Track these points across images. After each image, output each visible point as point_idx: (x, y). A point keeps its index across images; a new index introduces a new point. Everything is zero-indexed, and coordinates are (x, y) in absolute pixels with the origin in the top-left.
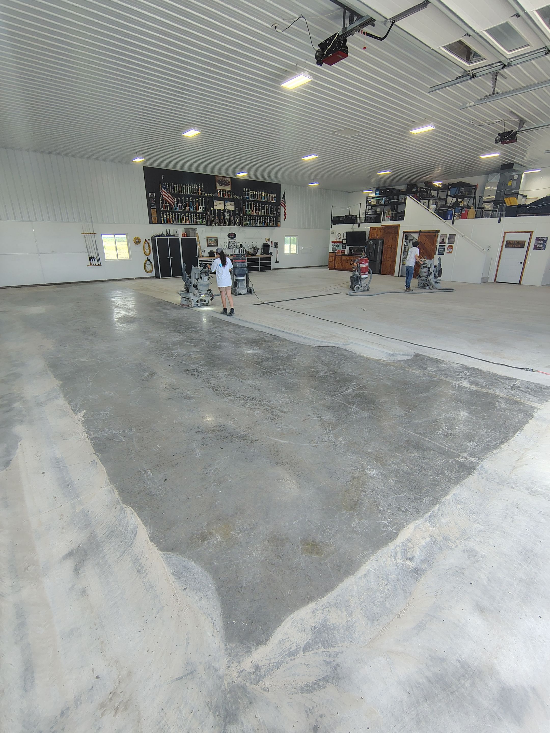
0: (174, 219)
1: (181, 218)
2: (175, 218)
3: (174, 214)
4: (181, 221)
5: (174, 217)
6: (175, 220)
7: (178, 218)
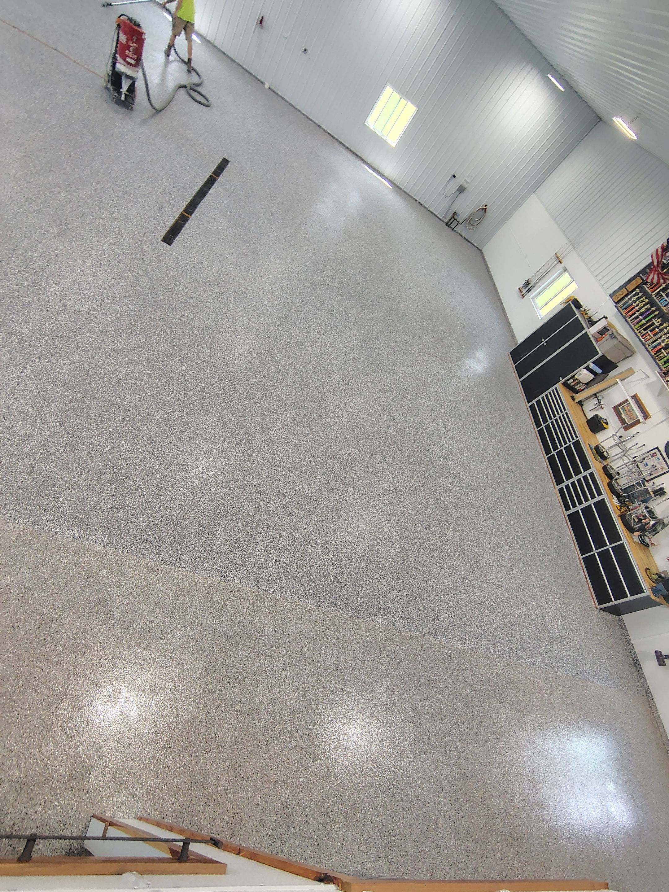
0: (637, 314)
1: (647, 322)
2: (641, 314)
3: (648, 306)
4: (641, 327)
5: (642, 310)
6: (635, 318)
7: (644, 318)
